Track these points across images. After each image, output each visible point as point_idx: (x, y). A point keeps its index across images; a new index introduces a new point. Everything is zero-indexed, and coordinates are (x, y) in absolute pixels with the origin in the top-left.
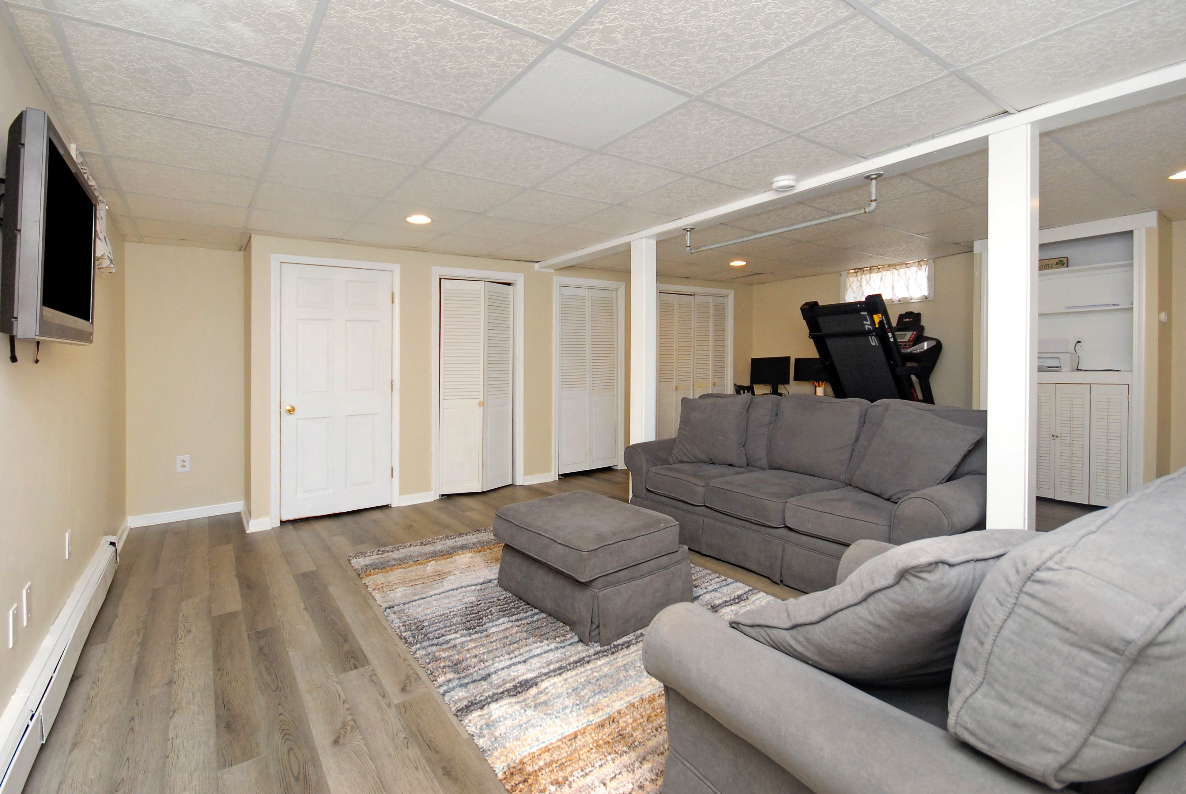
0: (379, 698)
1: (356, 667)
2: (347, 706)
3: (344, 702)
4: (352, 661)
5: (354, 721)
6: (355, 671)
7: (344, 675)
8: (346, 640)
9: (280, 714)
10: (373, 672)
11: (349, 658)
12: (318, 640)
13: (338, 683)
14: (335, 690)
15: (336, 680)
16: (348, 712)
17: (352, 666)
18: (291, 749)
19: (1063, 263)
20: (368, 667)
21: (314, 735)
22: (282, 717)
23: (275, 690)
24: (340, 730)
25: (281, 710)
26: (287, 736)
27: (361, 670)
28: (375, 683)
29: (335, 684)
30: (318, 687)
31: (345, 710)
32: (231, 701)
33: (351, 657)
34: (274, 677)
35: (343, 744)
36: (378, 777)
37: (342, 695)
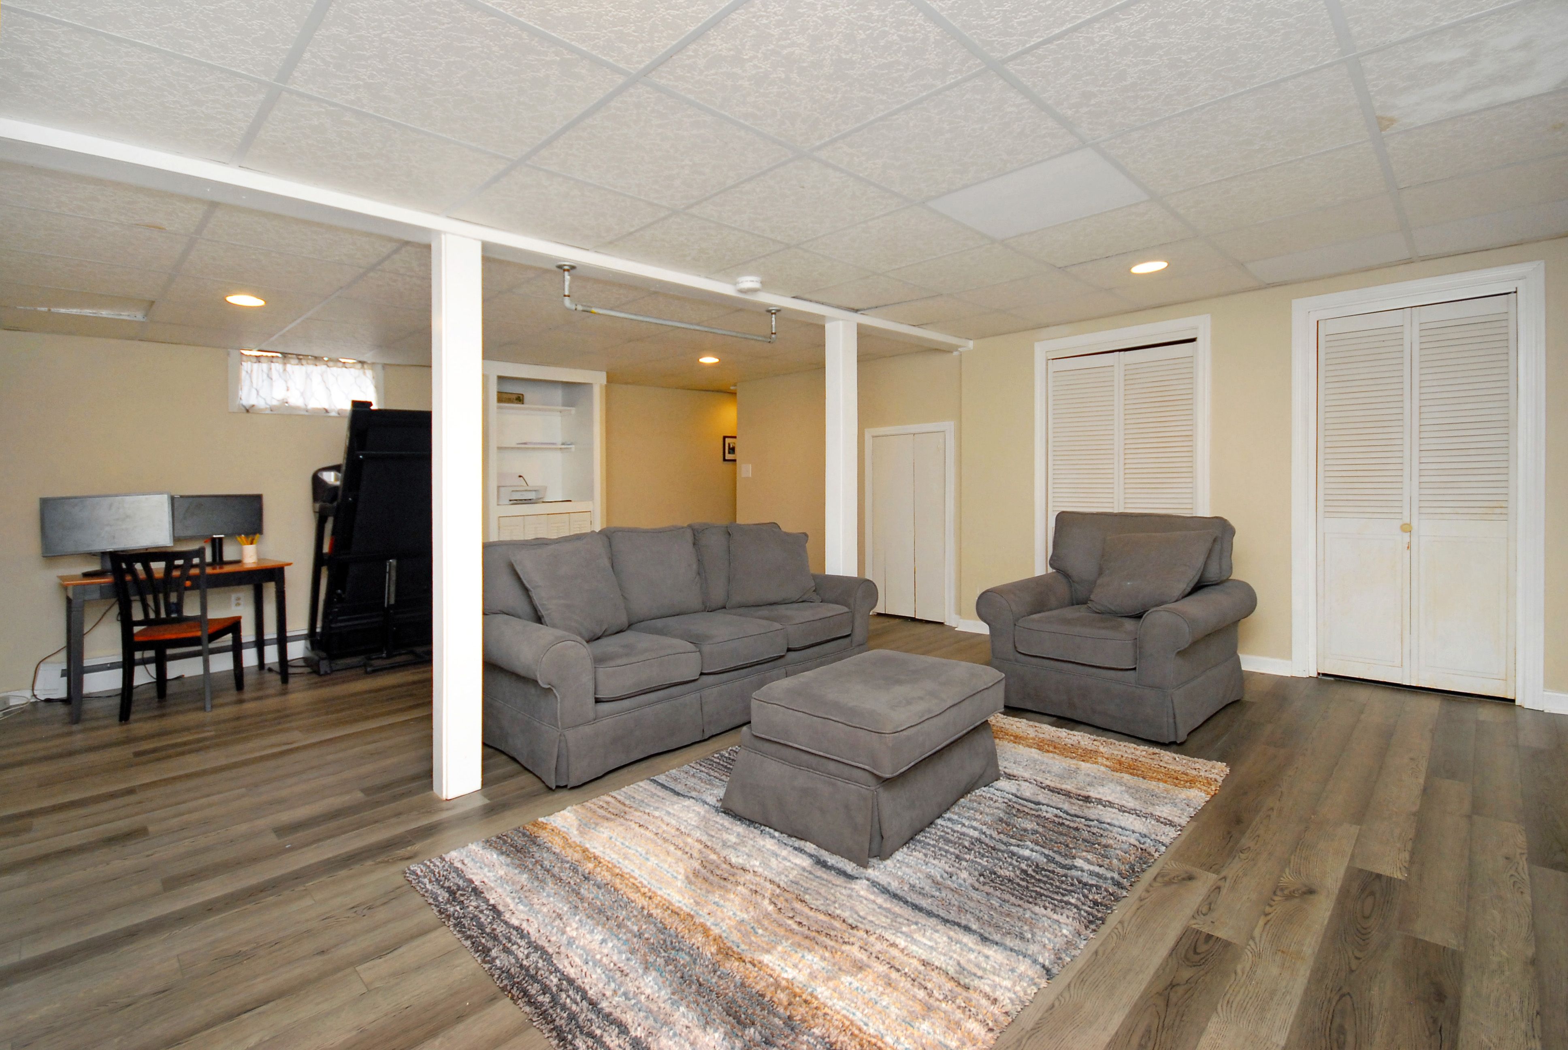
0: (1224, 891)
1: (1209, 937)
2: (1268, 909)
3: (1266, 915)
4: (1203, 948)
5: (1275, 893)
6: (1218, 934)
7: (1234, 941)
8: (1172, 986)
9: (1357, 958)
10: (1196, 916)
11: (1202, 956)
12: (1213, 1026)
13: (1253, 938)
14: (1265, 934)
15: (1251, 943)
16: (1273, 903)
17: (1211, 942)
18: (1367, 918)
19: (520, 399)
20: (1194, 926)
21: (1330, 913)
22: (1358, 954)
23: (1348, 997)
24: (1296, 897)
25: (1354, 964)
26: (1363, 931)
27: (1206, 929)
28: (1210, 904)
29: (1257, 940)
30: (1283, 952)
31: (1274, 908)
32: (1427, 1033)
33: (1199, 954)
34: (1337, 1020)
35: (1306, 886)
36: (1296, 851)
37: (1261, 922)
